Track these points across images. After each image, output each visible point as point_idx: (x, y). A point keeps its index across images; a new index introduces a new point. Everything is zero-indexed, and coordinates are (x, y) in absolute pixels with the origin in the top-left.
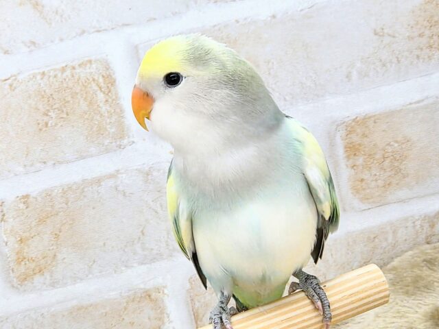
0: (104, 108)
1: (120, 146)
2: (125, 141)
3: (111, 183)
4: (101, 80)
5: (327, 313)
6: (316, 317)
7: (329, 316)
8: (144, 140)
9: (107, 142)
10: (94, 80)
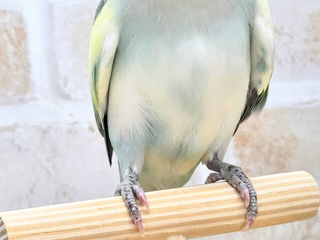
0: (12, 60)
1: (22, 100)
2: (28, 96)
3: (8, 135)
4: (13, 32)
5: (253, 204)
6: (240, 208)
7: (254, 209)
8: (46, 98)
9: (10, 94)
10: (6, 31)
